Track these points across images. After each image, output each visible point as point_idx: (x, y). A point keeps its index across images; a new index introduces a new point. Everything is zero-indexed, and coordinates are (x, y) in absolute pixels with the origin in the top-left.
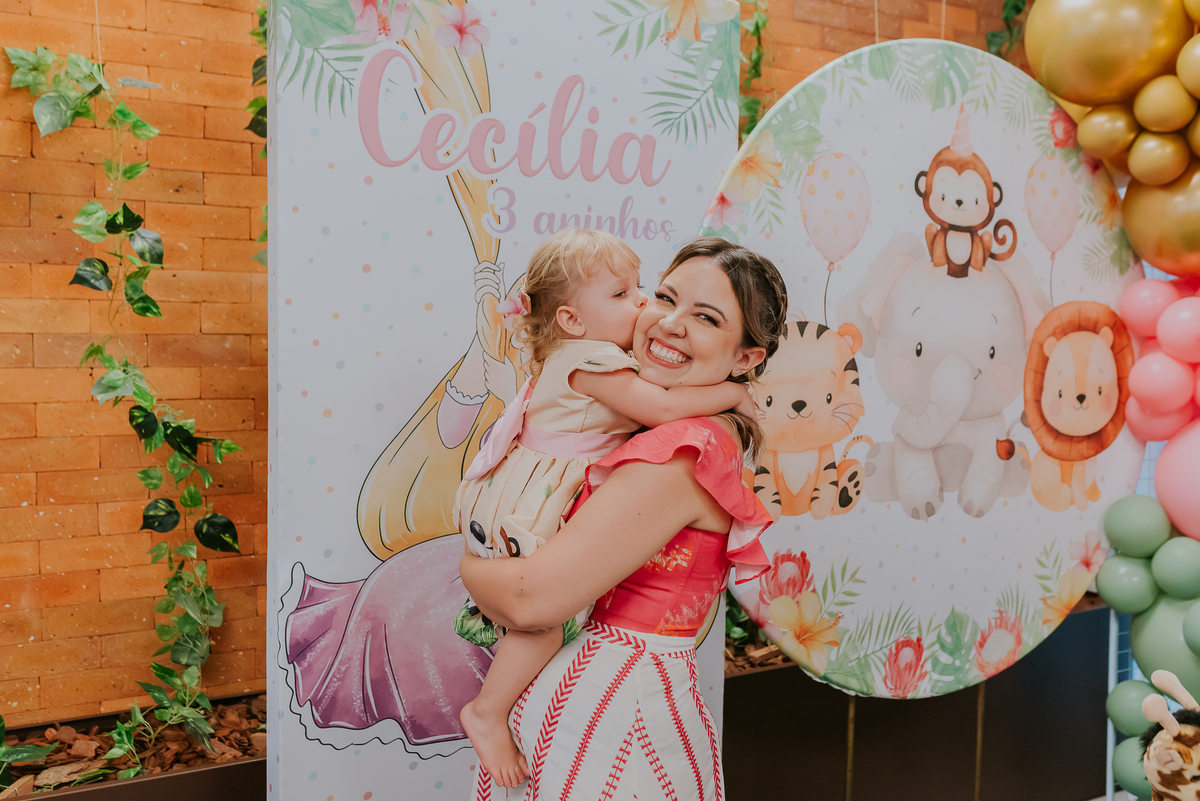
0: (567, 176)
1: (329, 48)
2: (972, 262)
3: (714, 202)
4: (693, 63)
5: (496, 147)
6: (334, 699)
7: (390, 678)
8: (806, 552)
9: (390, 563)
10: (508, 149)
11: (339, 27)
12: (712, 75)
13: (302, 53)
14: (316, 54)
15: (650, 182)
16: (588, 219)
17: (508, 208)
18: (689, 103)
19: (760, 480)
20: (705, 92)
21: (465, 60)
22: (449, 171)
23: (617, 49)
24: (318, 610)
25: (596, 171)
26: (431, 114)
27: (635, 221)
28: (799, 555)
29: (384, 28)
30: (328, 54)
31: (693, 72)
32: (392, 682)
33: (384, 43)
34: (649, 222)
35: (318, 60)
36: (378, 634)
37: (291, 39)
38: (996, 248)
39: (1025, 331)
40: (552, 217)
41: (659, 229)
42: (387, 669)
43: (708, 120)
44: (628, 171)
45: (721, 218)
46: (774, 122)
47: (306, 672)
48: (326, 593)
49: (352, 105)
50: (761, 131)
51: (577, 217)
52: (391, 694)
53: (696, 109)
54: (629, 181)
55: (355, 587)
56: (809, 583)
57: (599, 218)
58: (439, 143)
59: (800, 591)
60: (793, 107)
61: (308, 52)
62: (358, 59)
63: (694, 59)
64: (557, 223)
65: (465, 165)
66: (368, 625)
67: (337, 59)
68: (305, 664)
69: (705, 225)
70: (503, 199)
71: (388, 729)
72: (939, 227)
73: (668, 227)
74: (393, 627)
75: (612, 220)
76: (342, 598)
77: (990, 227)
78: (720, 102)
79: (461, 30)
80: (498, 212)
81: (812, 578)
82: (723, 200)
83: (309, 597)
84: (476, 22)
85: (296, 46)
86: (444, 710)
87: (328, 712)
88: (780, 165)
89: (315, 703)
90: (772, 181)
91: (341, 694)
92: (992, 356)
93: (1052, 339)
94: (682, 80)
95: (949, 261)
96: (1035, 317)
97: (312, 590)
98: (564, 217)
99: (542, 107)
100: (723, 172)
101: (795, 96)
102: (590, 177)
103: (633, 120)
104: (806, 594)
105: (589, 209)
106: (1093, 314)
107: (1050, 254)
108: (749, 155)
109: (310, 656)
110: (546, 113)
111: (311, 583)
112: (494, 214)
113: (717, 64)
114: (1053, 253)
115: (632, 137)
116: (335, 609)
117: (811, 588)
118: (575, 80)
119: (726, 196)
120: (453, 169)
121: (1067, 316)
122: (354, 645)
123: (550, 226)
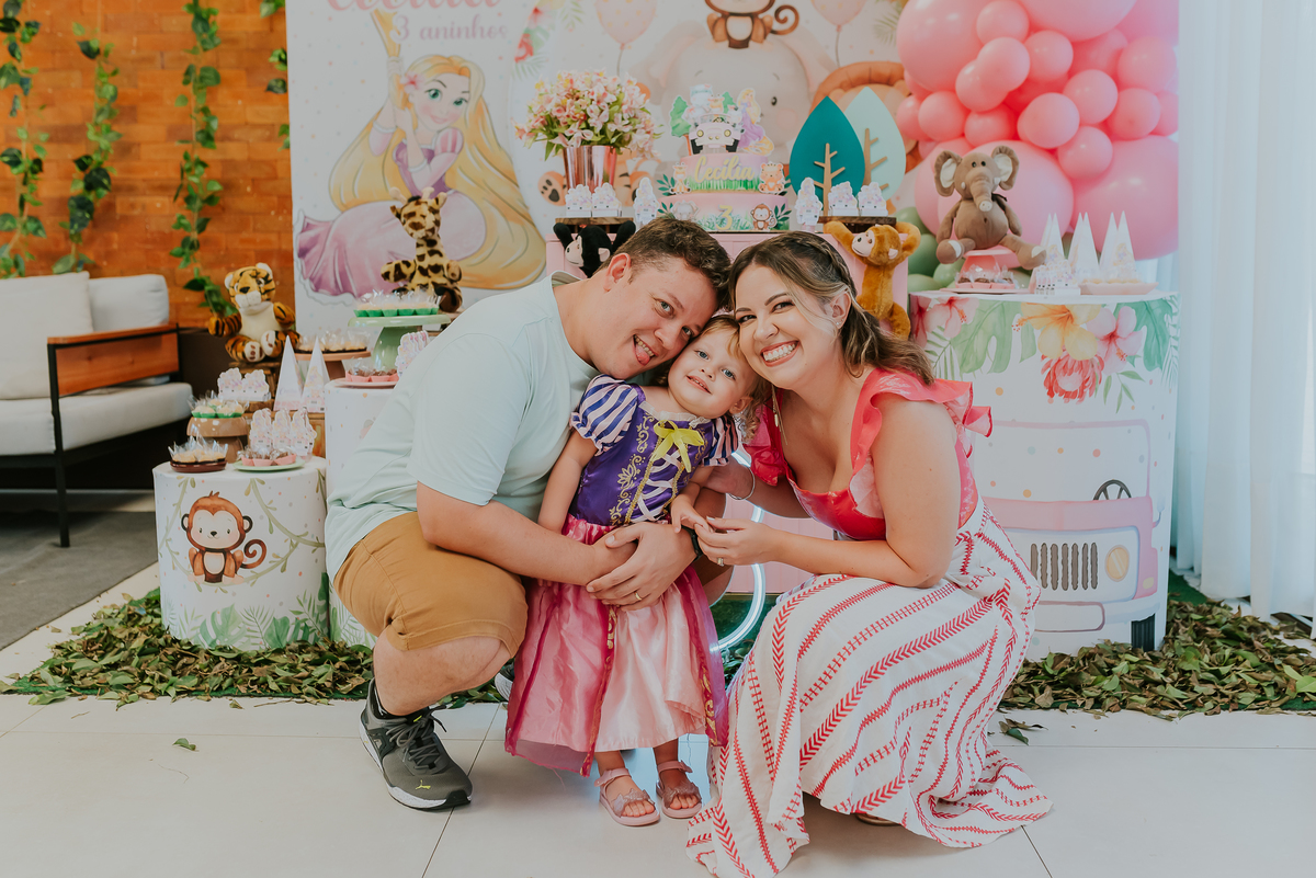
0: (439, 6)
2: (753, 37)
3: (531, 12)
6: (320, 280)
9: (346, 213)
15: (491, 5)
16: (452, 29)
17: (405, 27)
22: (372, 10)
24: (311, 234)
25: (456, 2)
27: (482, 29)
34: (491, 28)
36: (341, 248)
38: (776, 26)
39: (808, 85)
40: (430, 30)
41: (498, 31)
45: (535, 21)
47: (307, 264)
48: (315, 226)
51: (446, 29)
54: (477, 5)
55: (328, 225)
64: (433, 33)
65: (380, 6)
68: (307, 259)
69: (525, 27)
70: (401, 22)
72: (719, 15)
73: (504, 30)
74: (349, 246)
75: (467, 29)
76: (323, 229)
77: (771, 12)
80: (399, 29)
82: (536, 11)
83: (307, 227)
87: (318, 285)
89: (312, 279)
91: (324, 277)
92: (774, 104)
93: (840, 91)
95: (729, 37)
96: (819, 75)
97: (308, 224)
102: (452, 5)
105: (453, 23)
106: (886, 71)
107: (835, 27)
109: (308, 256)
111: (307, 220)
112: (397, 30)
114: (839, 28)
116: (320, 234)
119: (539, 8)
120: (374, 8)
121: (854, 74)
122: (330, 253)
123: (429, 35)
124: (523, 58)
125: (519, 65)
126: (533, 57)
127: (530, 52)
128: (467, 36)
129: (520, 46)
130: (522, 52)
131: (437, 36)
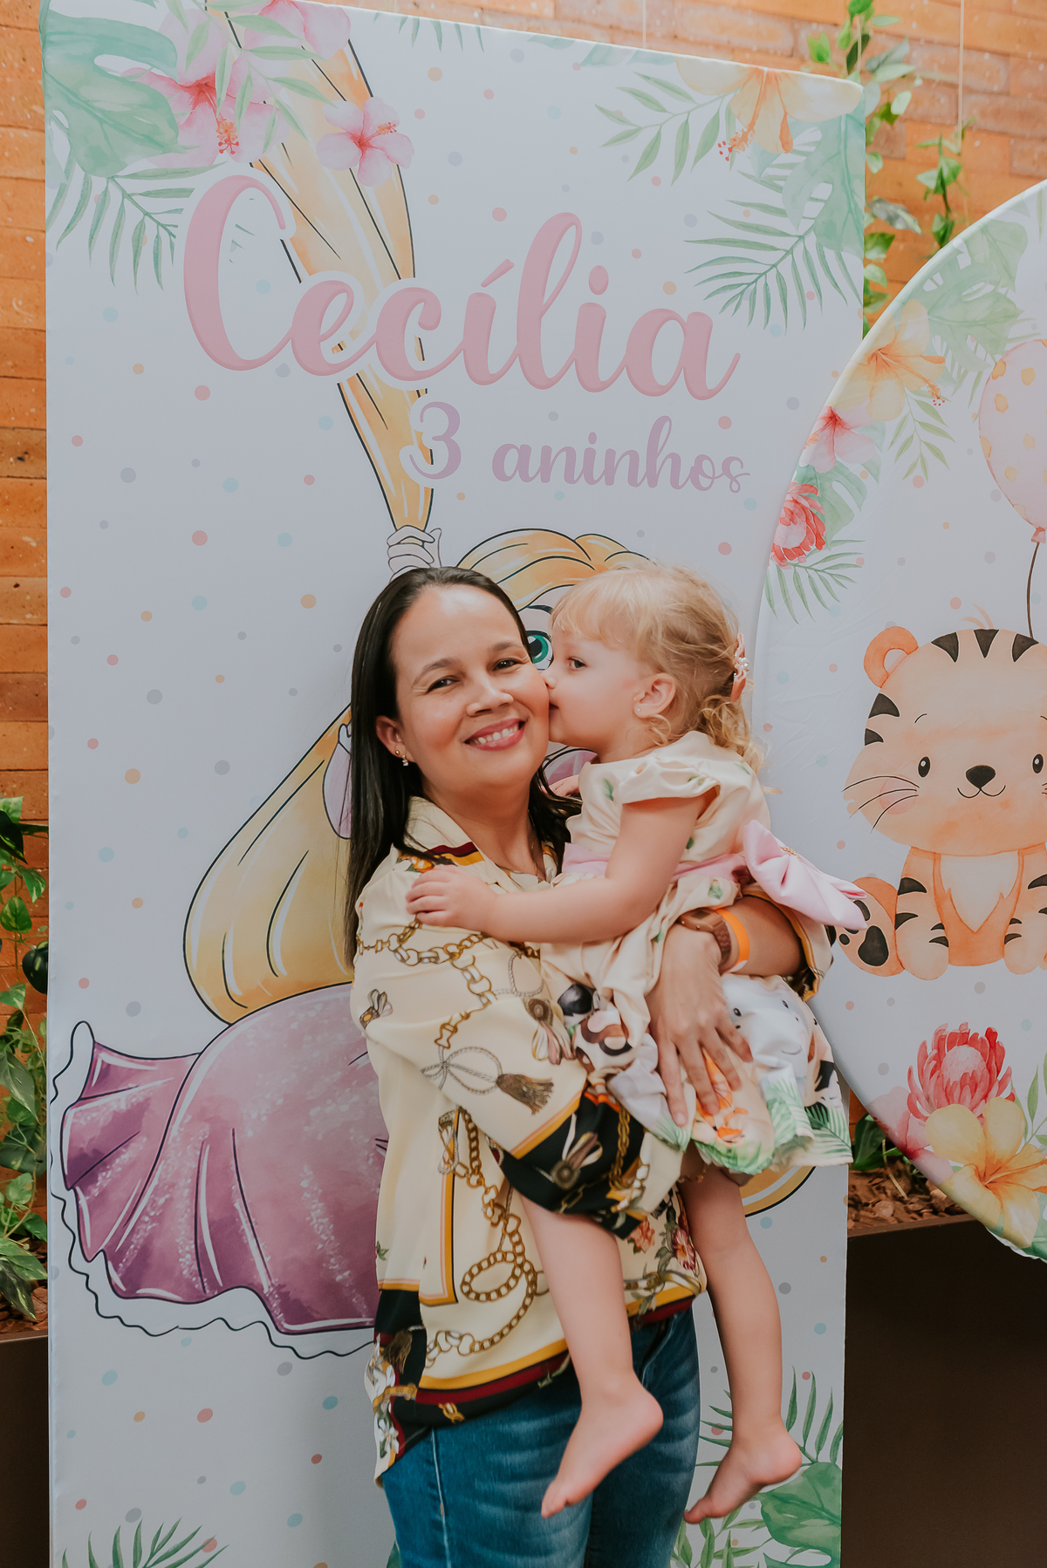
0: (550, 383)
1: (134, 176)
3: (819, 424)
4: (779, 189)
5: (424, 334)
6: (145, 1252)
7: (244, 1219)
8: (996, 1028)
9: (240, 1027)
10: (446, 338)
11: (151, 141)
12: (813, 209)
13: (87, 184)
14: (112, 186)
15: (700, 392)
16: (590, 455)
17: (446, 438)
18: (773, 257)
19: (907, 903)
20: (801, 238)
21: (365, 190)
22: (343, 377)
23: (639, 169)
24: (117, 1102)
25: (604, 374)
26: (310, 281)
27: (676, 459)
28: (982, 1034)
29: (228, 141)
30: (132, 186)
31: (779, 204)
32: (246, 1226)
33: (229, 166)
34: (700, 459)
35: (115, 196)
36: (221, 1145)
37: (70, 162)
40: (525, 452)
41: (719, 471)
42: (238, 1205)
43: (808, 286)
44: (662, 373)
45: (832, 450)
46: (929, 286)
47: (96, 1203)
48: (131, 1074)
49: (174, 270)
50: (904, 303)
51: (570, 452)
52: (245, 1247)
53: (785, 268)
54: (664, 390)
55: (183, 1066)
56: (1003, 1085)
57: (610, 454)
58: (324, 329)
59: (985, 1097)
60: (964, 261)
61: (99, 184)
62: (185, 193)
63: (781, 183)
64: (534, 464)
65: (370, 365)
66: (204, 1130)
67: (147, 194)
68: (95, 1192)
69: (802, 464)
70: (437, 422)
71: (240, 1304)
73: (735, 468)
74: (247, 1134)
75: (634, 456)
76: (159, 1083)
78: (830, 255)
79: (362, 143)
80: (429, 444)
81: (1008, 1075)
82: (833, 419)
83: (100, 1081)
84: (389, 128)
85: (78, 174)
86: (339, 1278)
87: (134, 1272)
88: (940, 361)
89: (112, 1256)
90: (925, 388)
91: (158, 1244)
94: (758, 218)
97: (107, 1068)
98: (546, 451)
99: (506, 267)
100: (836, 375)
101: (966, 242)
102: (592, 384)
103: (670, 288)
104: (996, 1105)
105: (593, 438)
108: (883, 344)
109: (104, 1178)
110: (514, 278)
111: (104, 1057)
112: (422, 447)
113: (824, 191)
115: (668, 315)
116: (147, 1100)
117: (1006, 1093)
118: (567, 221)
119: (840, 414)
120: (350, 372)
122: (179, 1162)
123: (522, 467)
124: (798, 552)
125: (788, 572)
126: (825, 553)
127: (817, 538)
128: (633, 480)
129: (792, 518)
130: (795, 535)
131: (545, 474)
